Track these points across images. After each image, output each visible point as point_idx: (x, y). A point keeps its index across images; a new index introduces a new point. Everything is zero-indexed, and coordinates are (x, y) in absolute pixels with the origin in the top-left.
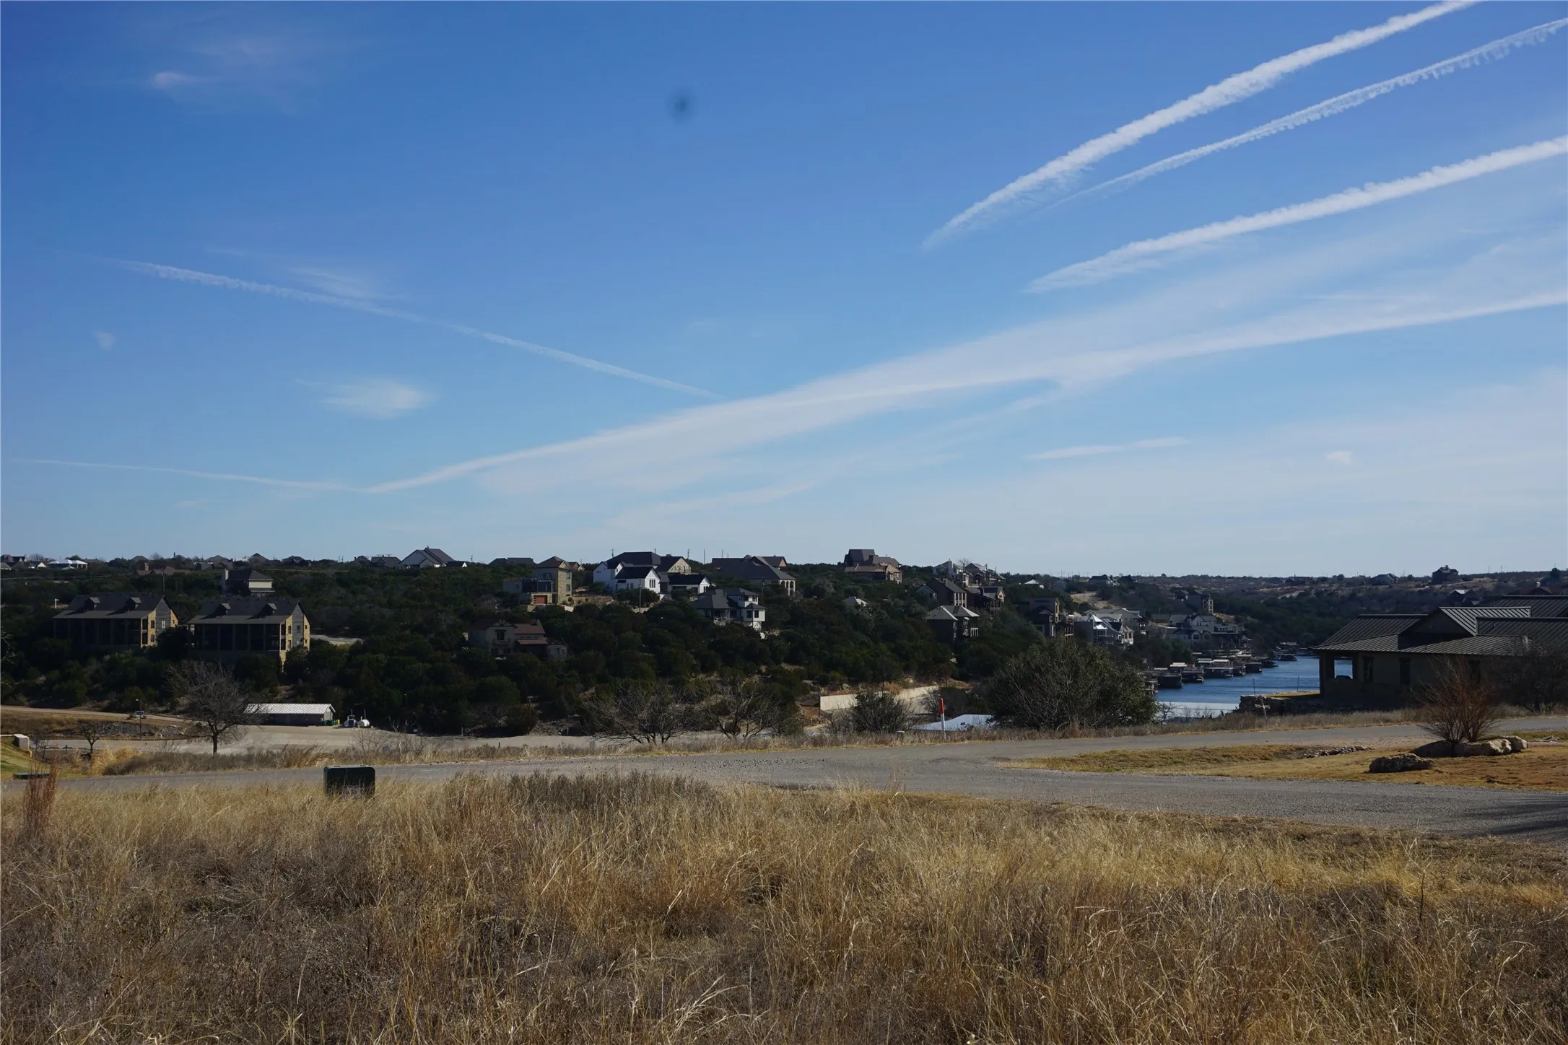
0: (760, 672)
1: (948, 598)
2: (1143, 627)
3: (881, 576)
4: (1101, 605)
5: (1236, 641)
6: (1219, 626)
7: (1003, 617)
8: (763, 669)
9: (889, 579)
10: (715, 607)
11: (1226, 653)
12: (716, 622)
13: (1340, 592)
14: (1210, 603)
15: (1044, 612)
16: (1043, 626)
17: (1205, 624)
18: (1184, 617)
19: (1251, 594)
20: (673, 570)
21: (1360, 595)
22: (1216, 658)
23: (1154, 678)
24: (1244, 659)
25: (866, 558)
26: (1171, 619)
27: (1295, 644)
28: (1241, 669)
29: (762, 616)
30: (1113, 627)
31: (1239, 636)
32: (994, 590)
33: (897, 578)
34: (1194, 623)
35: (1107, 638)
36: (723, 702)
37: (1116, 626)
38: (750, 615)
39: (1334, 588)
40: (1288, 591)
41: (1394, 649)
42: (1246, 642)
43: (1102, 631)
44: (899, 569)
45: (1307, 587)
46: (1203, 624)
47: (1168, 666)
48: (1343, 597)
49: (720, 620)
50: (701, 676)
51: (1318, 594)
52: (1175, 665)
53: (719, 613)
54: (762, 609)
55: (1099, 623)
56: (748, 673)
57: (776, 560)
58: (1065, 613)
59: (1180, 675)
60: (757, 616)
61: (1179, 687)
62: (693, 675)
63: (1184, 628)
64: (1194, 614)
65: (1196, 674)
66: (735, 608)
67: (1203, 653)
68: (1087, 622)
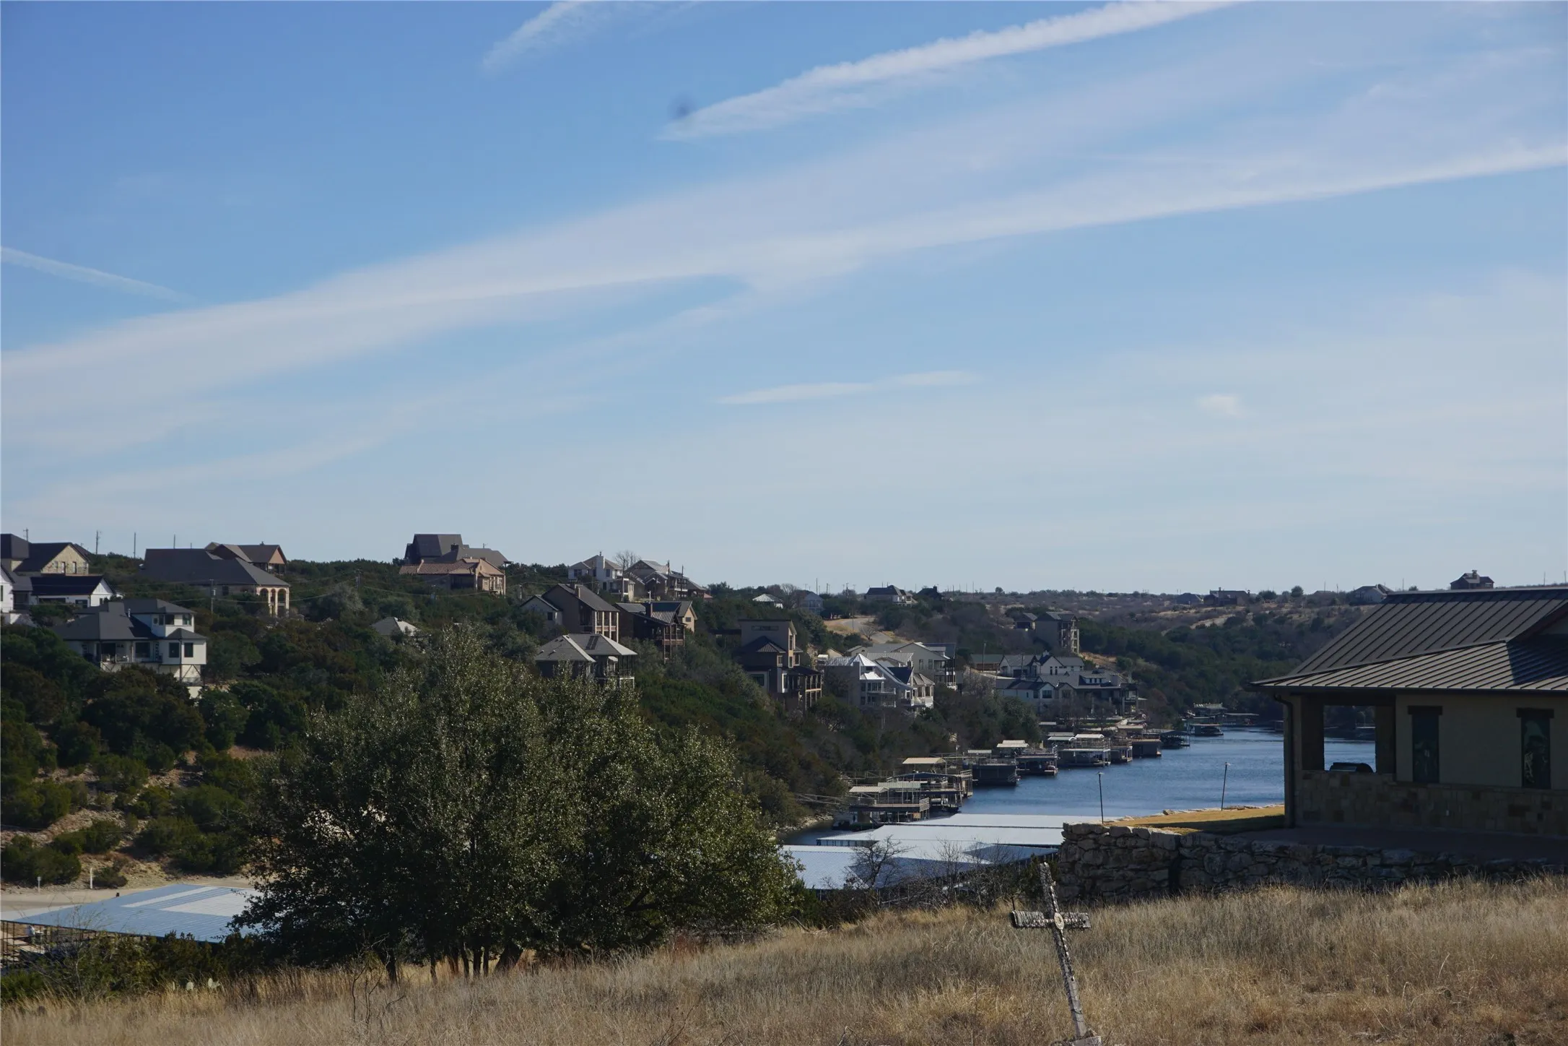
0: (183, 765)
1: (582, 621)
2: (951, 676)
3: (466, 582)
4: (882, 638)
5: (1117, 703)
6: (1088, 675)
7: (688, 657)
8: (191, 758)
9: (480, 587)
10: (104, 635)
11: (1100, 722)
12: (105, 666)
13: (1295, 617)
14: (1074, 634)
15: (767, 648)
16: (766, 674)
17: (1063, 671)
18: (1027, 659)
19: (1146, 620)
20: (50, 569)
21: (1330, 621)
22: (1081, 732)
23: (965, 768)
24: (1130, 733)
25: (446, 550)
26: (1005, 662)
27: (1220, 706)
28: (1124, 751)
29: (200, 653)
30: (897, 676)
31: (1123, 692)
32: (674, 607)
33: (495, 585)
34: (1044, 670)
35: (885, 696)
36: (98, 825)
37: (903, 673)
38: (175, 652)
39: (1284, 610)
40: (1208, 616)
41: (1504, 681)
42: (1134, 704)
43: (875, 684)
44: (501, 569)
45: (1240, 608)
46: (1060, 671)
47: (993, 747)
48: (1301, 625)
49: (113, 663)
50: (57, 774)
51: (1259, 619)
52: (1007, 744)
53: (111, 648)
54: (200, 641)
55: (869, 669)
56: (157, 767)
57: (261, 554)
58: (811, 652)
59: (1014, 762)
60: (189, 653)
61: (1012, 785)
62: (41, 771)
63: (1027, 679)
64: (1046, 653)
65: (1043, 762)
66: (145, 638)
67: (1060, 723)
68: (848, 667)
